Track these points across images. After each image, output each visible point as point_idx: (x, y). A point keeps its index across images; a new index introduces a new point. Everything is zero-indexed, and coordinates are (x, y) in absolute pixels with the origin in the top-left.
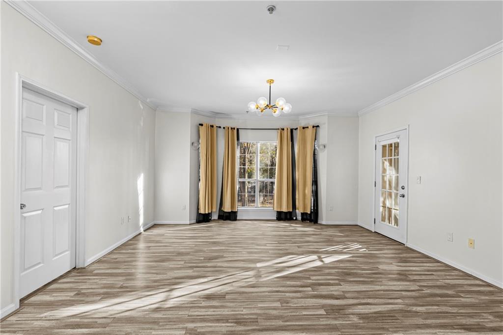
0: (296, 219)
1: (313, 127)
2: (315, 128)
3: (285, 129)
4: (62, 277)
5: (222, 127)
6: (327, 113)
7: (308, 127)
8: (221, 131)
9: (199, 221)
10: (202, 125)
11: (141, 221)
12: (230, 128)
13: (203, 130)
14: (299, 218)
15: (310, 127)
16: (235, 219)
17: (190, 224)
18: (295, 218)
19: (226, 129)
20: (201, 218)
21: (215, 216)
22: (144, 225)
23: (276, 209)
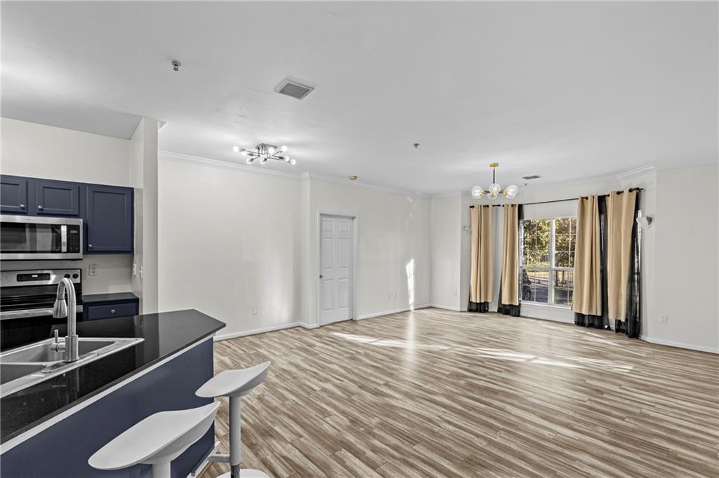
0: (609, 328)
1: (631, 191)
2: (635, 192)
3: (589, 198)
4: (342, 322)
5: (501, 205)
6: (653, 167)
7: (623, 192)
8: (501, 209)
9: (470, 310)
10: (473, 207)
11: (412, 300)
12: (510, 206)
13: (475, 212)
14: (613, 327)
15: (626, 192)
16: (518, 315)
17: (461, 312)
18: (606, 327)
19: (506, 206)
20: (474, 307)
21: (493, 307)
22: (415, 304)
23: (574, 310)
